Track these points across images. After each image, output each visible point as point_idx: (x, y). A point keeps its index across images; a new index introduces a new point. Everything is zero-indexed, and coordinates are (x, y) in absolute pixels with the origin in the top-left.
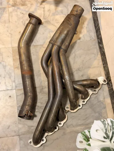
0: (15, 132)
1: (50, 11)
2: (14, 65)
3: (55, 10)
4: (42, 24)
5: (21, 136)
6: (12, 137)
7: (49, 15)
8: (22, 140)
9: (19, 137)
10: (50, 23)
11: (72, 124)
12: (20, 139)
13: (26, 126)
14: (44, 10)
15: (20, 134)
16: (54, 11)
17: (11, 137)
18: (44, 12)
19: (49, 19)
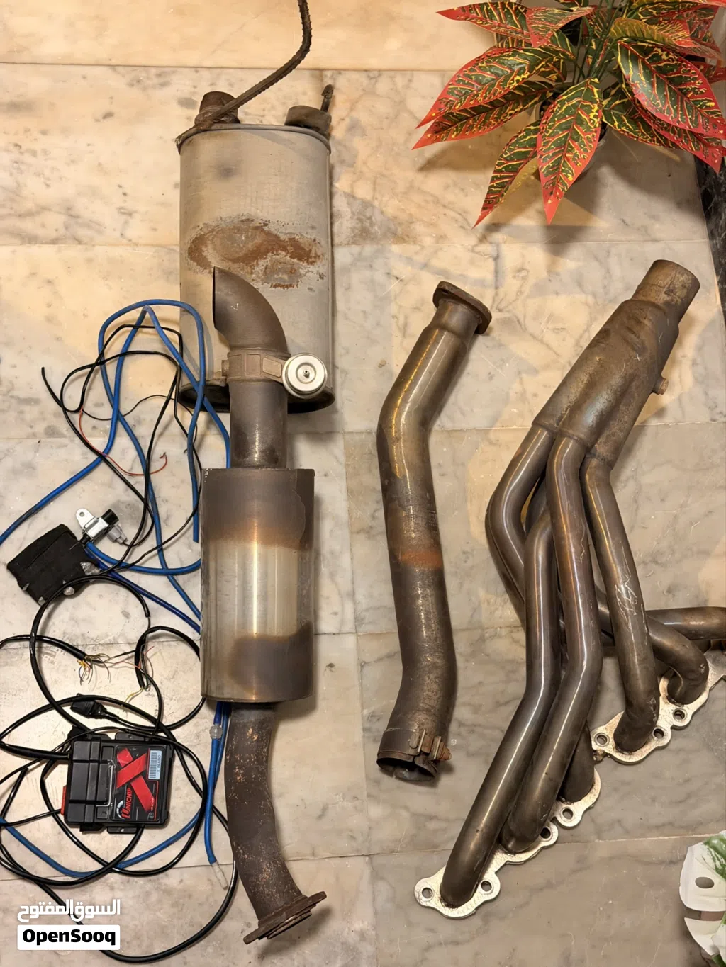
0: (353, 838)
1: (524, 273)
2: (350, 517)
3: (549, 272)
4: (488, 335)
5: (378, 861)
6: (338, 861)
7: (520, 292)
8: (382, 878)
9: (371, 863)
10: (525, 330)
11: (619, 821)
12: (376, 876)
13: (404, 814)
14: (496, 265)
15: (376, 850)
16: (545, 275)
17: (333, 862)
18: (496, 276)
19: (519, 313)
